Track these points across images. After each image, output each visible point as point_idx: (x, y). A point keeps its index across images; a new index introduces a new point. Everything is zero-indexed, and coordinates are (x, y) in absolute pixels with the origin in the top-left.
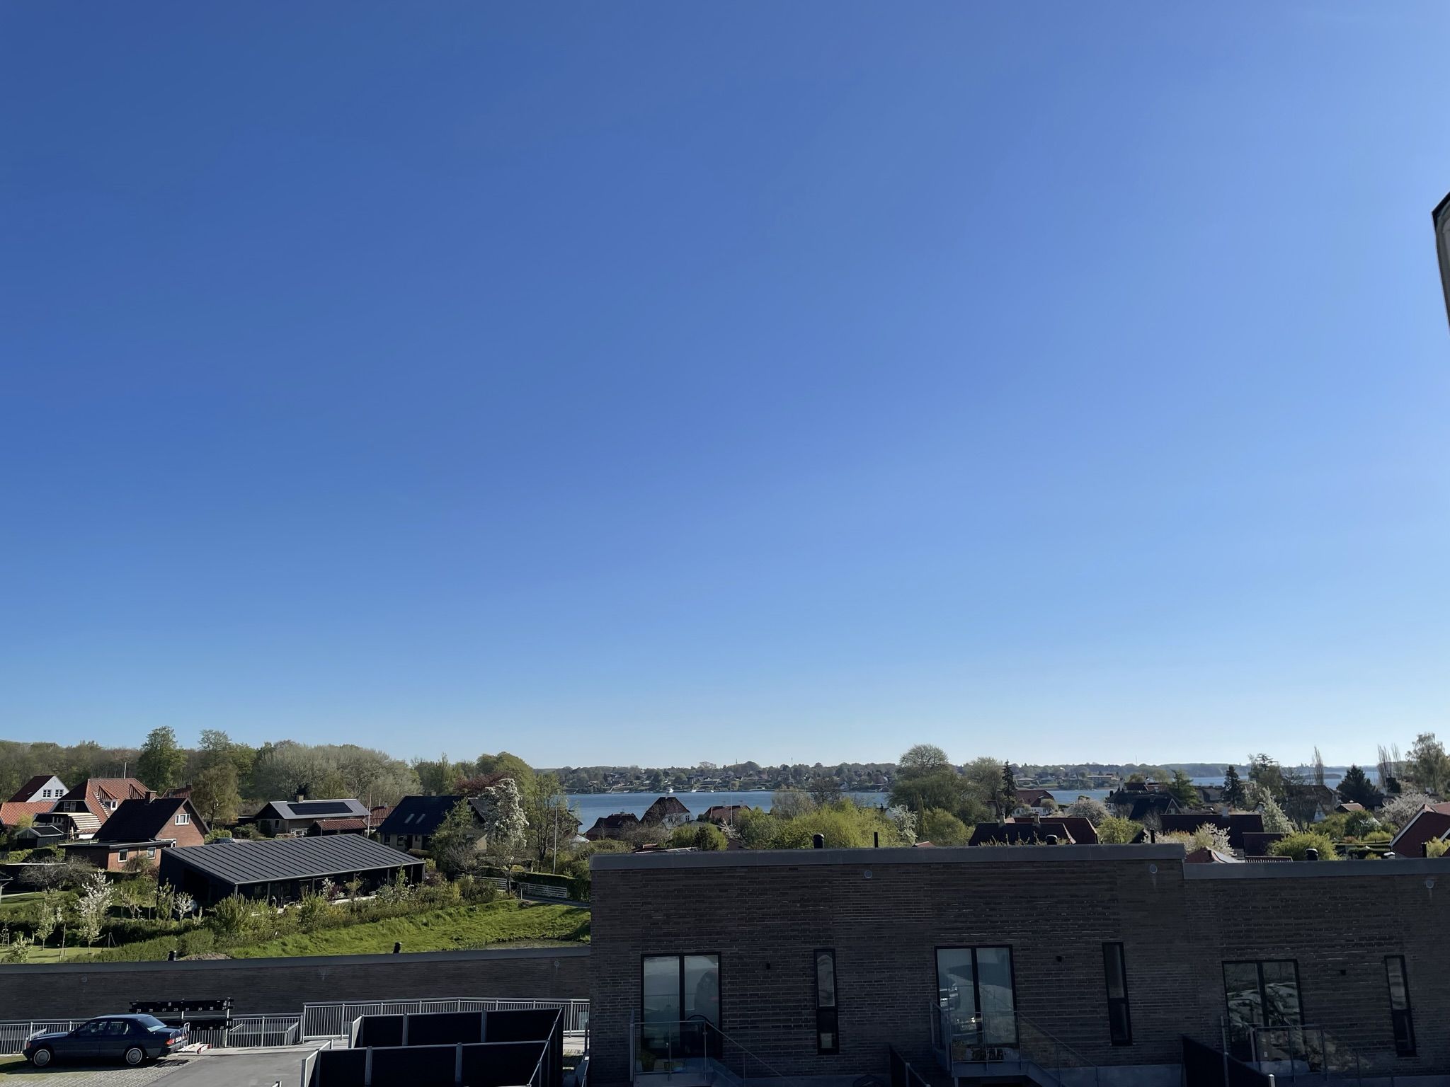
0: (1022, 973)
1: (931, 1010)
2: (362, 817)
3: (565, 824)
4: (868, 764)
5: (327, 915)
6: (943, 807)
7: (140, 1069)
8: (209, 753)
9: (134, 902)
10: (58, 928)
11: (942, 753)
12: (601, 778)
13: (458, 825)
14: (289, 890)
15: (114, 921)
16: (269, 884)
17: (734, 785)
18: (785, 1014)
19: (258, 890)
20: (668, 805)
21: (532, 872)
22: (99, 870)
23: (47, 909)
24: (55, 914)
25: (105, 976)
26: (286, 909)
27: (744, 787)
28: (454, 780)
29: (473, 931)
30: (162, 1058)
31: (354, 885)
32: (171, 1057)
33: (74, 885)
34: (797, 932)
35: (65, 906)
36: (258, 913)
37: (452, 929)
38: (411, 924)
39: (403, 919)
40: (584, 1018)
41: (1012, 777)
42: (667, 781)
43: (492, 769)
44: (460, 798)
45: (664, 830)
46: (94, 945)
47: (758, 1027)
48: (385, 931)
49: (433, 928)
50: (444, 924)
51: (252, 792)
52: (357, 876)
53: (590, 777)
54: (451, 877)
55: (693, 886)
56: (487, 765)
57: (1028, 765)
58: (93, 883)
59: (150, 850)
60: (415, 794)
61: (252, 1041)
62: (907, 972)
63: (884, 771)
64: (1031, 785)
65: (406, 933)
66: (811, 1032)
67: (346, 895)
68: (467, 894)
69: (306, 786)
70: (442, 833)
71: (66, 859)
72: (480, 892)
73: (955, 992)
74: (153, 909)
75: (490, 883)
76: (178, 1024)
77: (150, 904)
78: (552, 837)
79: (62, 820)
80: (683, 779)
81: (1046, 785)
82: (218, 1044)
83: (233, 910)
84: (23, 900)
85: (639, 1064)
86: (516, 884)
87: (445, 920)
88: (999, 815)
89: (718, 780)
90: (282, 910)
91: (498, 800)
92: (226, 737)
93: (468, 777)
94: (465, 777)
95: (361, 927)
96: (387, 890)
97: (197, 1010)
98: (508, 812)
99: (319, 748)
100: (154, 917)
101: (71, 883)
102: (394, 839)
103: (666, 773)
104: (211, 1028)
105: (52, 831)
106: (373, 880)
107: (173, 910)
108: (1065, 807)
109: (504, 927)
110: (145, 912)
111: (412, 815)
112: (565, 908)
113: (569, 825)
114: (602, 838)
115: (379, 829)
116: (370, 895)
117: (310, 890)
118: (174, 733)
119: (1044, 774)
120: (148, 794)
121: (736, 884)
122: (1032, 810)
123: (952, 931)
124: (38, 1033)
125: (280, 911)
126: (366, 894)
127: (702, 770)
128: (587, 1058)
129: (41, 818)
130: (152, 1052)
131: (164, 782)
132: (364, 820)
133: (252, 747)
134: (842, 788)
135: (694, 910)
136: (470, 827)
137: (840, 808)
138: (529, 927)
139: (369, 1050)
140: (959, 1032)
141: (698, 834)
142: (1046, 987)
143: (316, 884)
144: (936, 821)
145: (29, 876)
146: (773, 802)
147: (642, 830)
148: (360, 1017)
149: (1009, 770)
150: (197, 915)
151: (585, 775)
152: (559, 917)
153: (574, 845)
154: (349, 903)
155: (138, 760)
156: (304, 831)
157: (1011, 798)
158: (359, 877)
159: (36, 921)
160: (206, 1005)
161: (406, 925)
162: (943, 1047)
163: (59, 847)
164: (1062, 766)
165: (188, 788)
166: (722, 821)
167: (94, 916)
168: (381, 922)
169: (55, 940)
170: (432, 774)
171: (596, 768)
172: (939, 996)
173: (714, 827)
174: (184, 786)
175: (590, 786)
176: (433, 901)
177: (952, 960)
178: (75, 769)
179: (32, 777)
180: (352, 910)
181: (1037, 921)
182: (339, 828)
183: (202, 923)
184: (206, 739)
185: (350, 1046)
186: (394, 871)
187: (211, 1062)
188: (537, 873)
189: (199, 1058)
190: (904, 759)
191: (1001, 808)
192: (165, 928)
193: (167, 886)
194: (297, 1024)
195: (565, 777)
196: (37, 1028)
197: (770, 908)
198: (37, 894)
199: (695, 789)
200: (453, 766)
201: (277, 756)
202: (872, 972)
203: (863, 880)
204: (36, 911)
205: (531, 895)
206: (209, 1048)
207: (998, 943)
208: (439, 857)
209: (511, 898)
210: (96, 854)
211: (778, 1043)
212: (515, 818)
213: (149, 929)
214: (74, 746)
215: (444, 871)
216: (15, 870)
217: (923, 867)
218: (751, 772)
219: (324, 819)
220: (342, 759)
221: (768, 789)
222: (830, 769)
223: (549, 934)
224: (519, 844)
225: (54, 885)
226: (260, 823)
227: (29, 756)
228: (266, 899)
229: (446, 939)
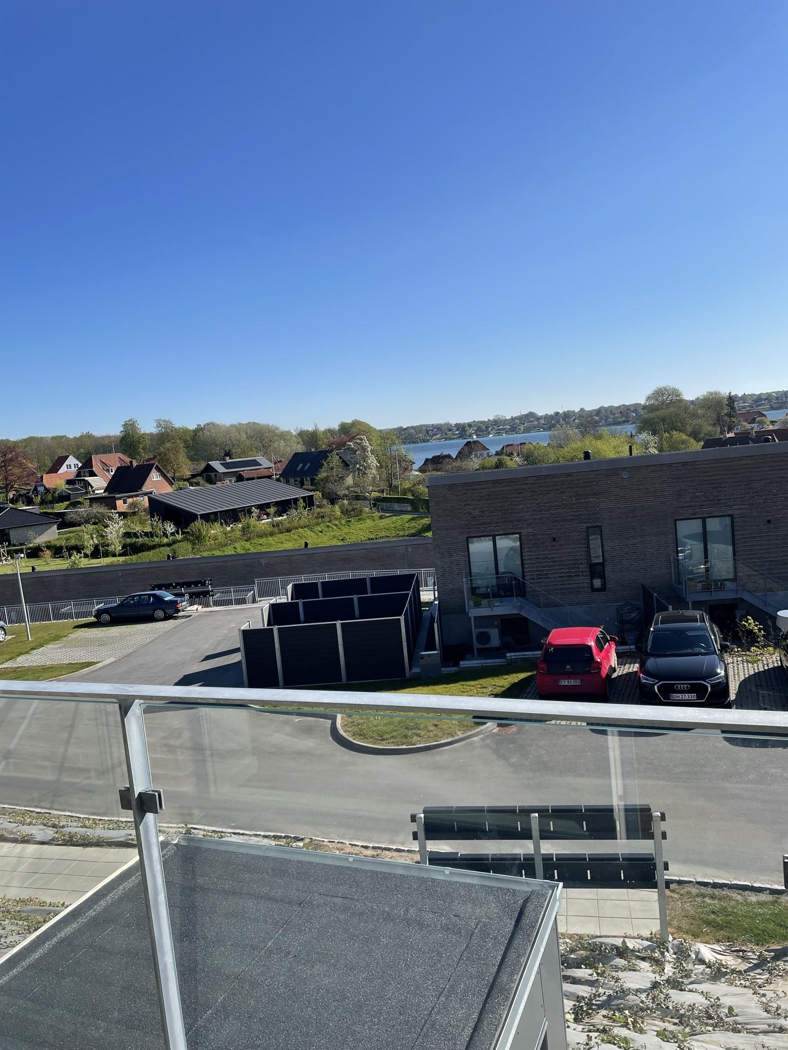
0: (740, 533)
1: (672, 561)
2: (270, 468)
3: (404, 464)
4: (621, 406)
5: (258, 529)
6: (679, 430)
7: (164, 622)
8: (163, 434)
9: (138, 528)
10: (96, 547)
11: (678, 391)
12: (424, 432)
13: (332, 468)
14: (232, 516)
15: (128, 540)
16: (219, 513)
17: (520, 429)
18: (568, 568)
19: (212, 517)
20: (473, 446)
21: (385, 496)
22: (113, 511)
23: (87, 537)
24: (92, 539)
25: (132, 571)
26: (232, 527)
27: (527, 430)
28: (324, 440)
29: (352, 534)
30: (176, 615)
31: (272, 510)
32: (181, 614)
33: (99, 521)
34: (573, 517)
35: (97, 534)
36: (215, 530)
37: (338, 534)
38: (312, 532)
39: (306, 529)
40: (431, 580)
41: (734, 404)
42: (471, 431)
43: (349, 431)
44: (331, 451)
45: (472, 463)
46: (120, 555)
47: (549, 577)
48: (296, 537)
49: (326, 533)
50: (333, 531)
51: (195, 457)
52: (272, 505)
53: (416, 432)
54: (333, 502)
55: (499, 491)
56: (345, 429)
57: (746, 394)
58: (111, 519)
59: (141, 497)
60: (300, 451)
61: (228, 603)
62: (654, 538)
63: (632, 409)
64: (748, 409)
65: (310, 538)
66: (586, 579)
67: (268, 516)
68: (345, 512)
69: (230, 451)
70: (323, 475)
71: (91, 506)
72: (353, 510)
73: (689, 549)
74: (150, 532)
75: (358, 504)
76: (182, 595)
77: (148, 529)
78: (395, 473)
79: (82, 483)
80: (483, 428)
81: (760, 408)
82: (208, 605)
83: (199, 530)
84: (70, 532)
85: (471, 603)
86: (376, 504)
87: (333, 528)
88: (722, 432)
89: (508, 427)
90: (230, 528)
91: (356, 451)
92: (171, 423)
93: (334, 438)
94: (332, 438)
95: (281, 536)
96: (293, 512)
97: (191, 586)
98: (365, 459)
99: (232, 426)
100: (152, 536)
101: (97, 520)
102: (292, 480)
103: (470, 425)
104: (201, 596)
105: (77, 489)
106: (284, 507)
107: (163, 532)
108: (774, 422)
109: (371, 530)
110: (146, 534)
111: (301, 465)
112: (410, 517)
113: (406, 465)
114: (429, 471)
115: (281, 475)
116: (283, 516)
117: (245, 515)
118: (138, 422)
119: (759, 400)
120: (131, 462)
121: (529, 489)
122: (749, 426)
123: (687, 508)
124: (100, 606)
125: (229, 529)
126: (280, 515)
127: (496, 421)
128: (437, 602)
129: (69, 482)
130: (170, 612)
131: (139, 455)
132: (271, 470)
133: (189, 428)
134: (601, 424)
135: (500, 507)
136: (340, 470)
137: (599, 437)
138: (388, 530)
139: (300, 601)
140: (692, 574)
141: (496, 463)
142: (758, 541)
143: (248, 511)
144: (673, 440)
145: (71, 518)
146: (550, 437)
147: (457, 464)
148: (291, 584)
149: (731, 399)
150: (178, 534)
151: (413, 431)
152: (407, 522)
153: (411, 477)
154: (270, 521)
155: (119, 442)
156: (234, 479)
157: (734, 420)
158: (274, 505)
159: (82, 543)
160: (196, 584)
161: (309, 533)
162: (680, 583)
163: (85, 499)
164: (774, 392)
165: (155, 457)
166: (513, 454)
167: (116, 538)
168: (293, 532)
169: (96, 554)
170: (310, 437)
171: (420, 426)
172: (678, 552)
173: (508, 458)
174: (152, 457)
175: (417, 438)
176: (324, 518)
177: (688, 528)
178: (82, 450)
179: (56, 458)
180: (273, 526)
181: (753, 497)
182: (255, 476)
183: (182, 538)
184: (159, 425)
185: (288, 600)
186: (296, 500)
187: (206, 616)
188: (389, 496)
189: (198, 614)
190: (648, 398)
191: (724, 426)
192: (161, 543)
193: (156, 518)
194: (253, 592)
195: (400, 433)
196: (98, 604)
197: (553, 502)
198: (78, 528)
199: (491, 434)
200: (322, 431)
201: (207, 433)
202: (628, 539)
203: (621, 479)
204: (80, 538)
205: (386, 510)
206: (202, 608)
207: (723, 514)
208: (323, 490)
209: (374, 513)
210: (108, 502)
211: (564, 586)
212: (370, 462)
213: (151, 544)
214: (78, 436)
215: (327, 498)
216: (61, 515)
217: (667, 466)
218: (532, 419)
219: (245, 471)
220: (249, 432)
221: (545, 430)
222: (591, 412)
223: (401, 533)
224: (374, 478)
225: (87, 522)
226: (204, 476)
227: (52, 444)
228: (218, 522)
229: (335, 540)
